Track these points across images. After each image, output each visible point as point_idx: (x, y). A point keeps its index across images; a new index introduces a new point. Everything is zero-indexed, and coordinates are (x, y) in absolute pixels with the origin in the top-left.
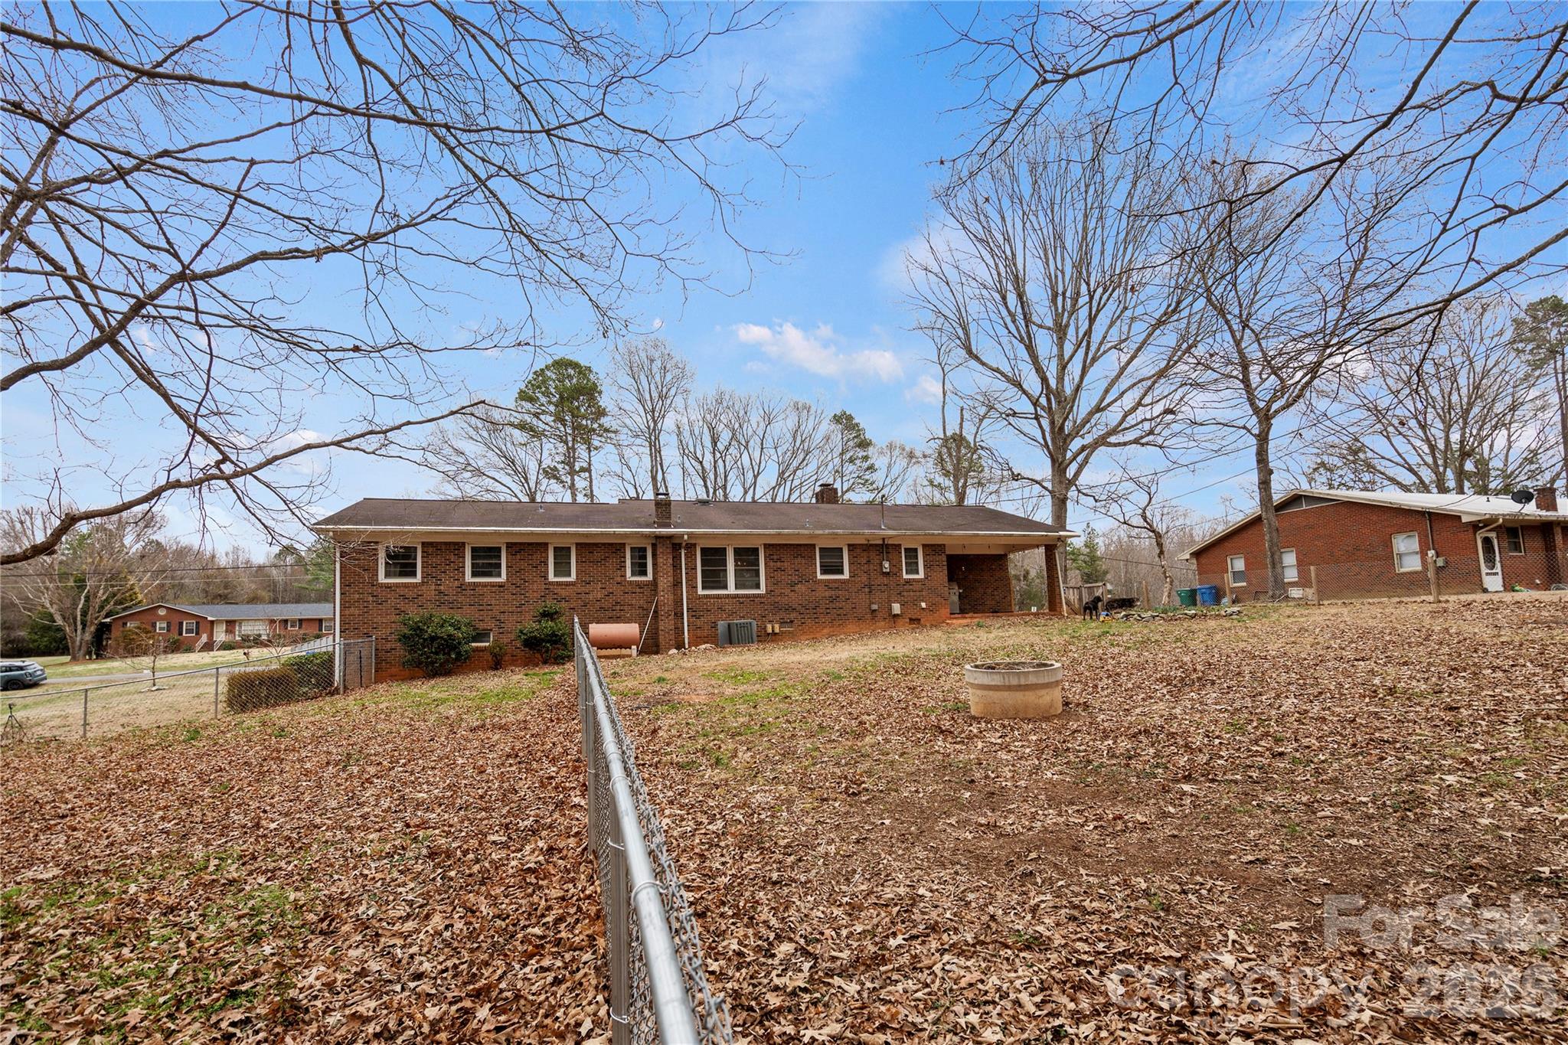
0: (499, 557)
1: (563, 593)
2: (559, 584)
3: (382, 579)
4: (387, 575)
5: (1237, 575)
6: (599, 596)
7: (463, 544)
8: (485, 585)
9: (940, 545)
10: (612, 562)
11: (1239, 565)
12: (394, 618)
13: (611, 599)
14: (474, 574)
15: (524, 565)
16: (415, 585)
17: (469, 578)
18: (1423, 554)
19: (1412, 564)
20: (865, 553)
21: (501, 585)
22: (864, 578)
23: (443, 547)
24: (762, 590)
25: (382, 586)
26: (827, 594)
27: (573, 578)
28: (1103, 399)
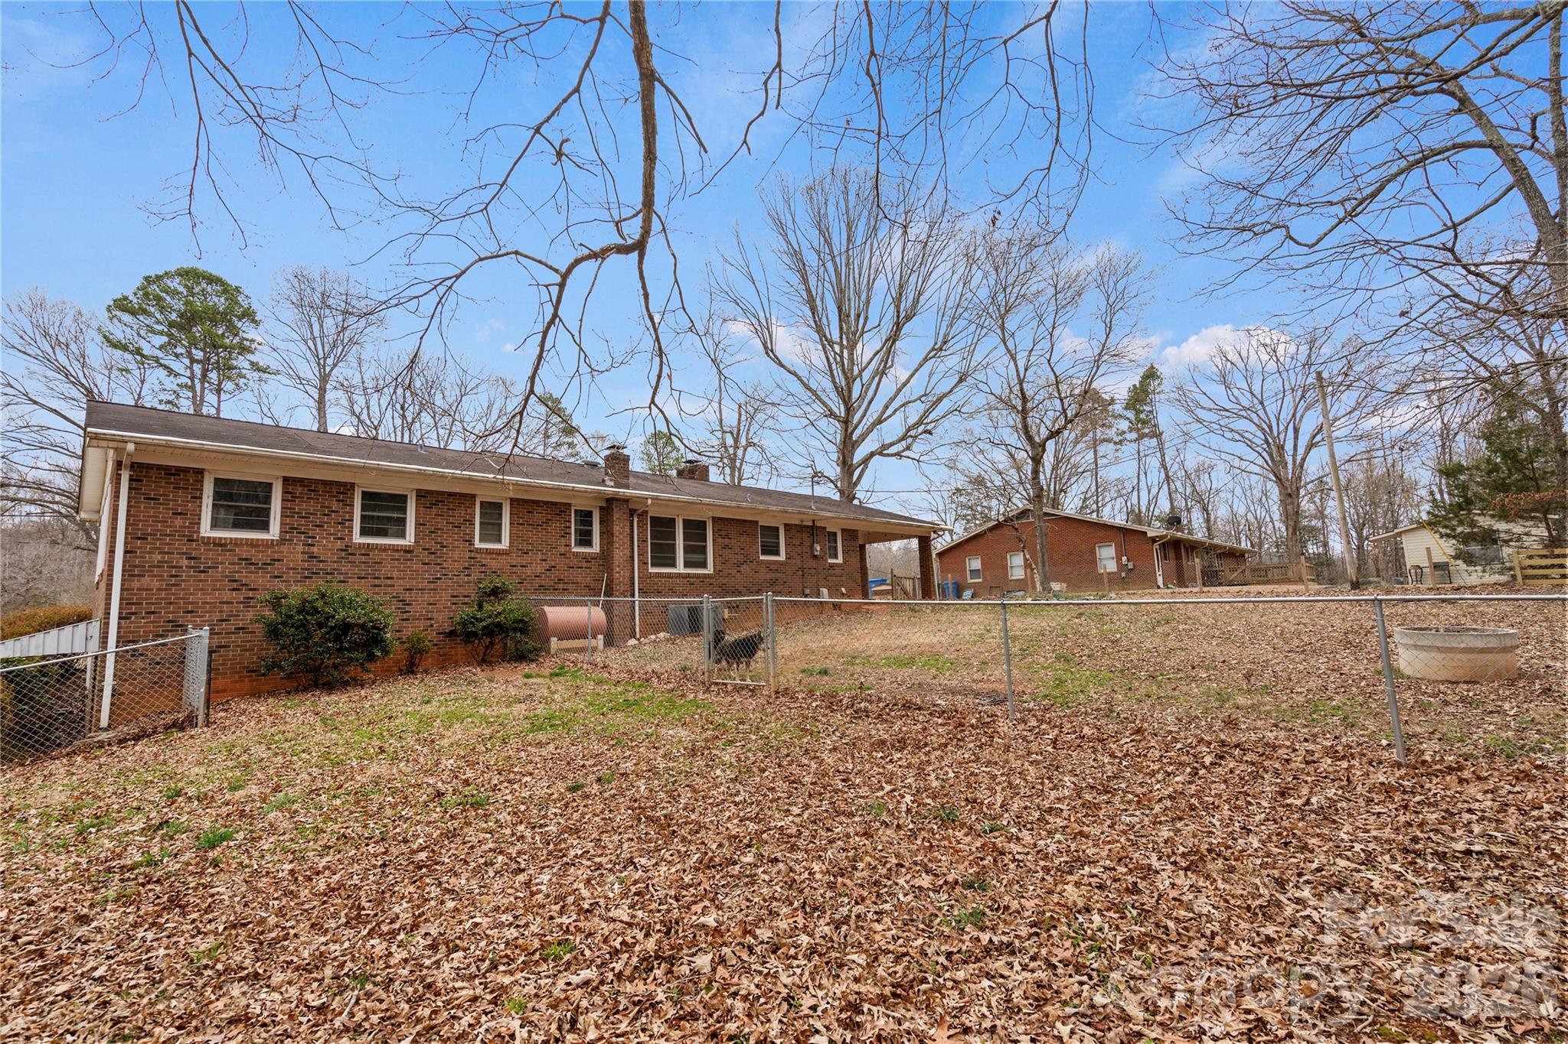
0: (404, 510)
1: (494, 564)
2: (488, 552)
3: (206, 530)
4: (215, 525)
5: (975, 573)
6: (539, 570)
7: (353, 485)
8: (384, 549)
9: (854, 531)
10: (555, 527)
11: (976, 564)
12: (227, 595)
13: (554, 575)
14: (364, 532)
15: (442, 523)
16: (271, 544)
17: (357, 539)
18: (1119, 559)
19: (1112, 567)
20: (799, 534)
21: (408, 551)
22: (798, 562)
23: (320, 487)
24: (710, 570)
25: (208, 541)
26: (768, 576)
27: (505, 544)
28: (884, 412)
